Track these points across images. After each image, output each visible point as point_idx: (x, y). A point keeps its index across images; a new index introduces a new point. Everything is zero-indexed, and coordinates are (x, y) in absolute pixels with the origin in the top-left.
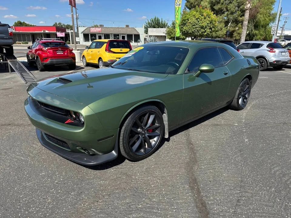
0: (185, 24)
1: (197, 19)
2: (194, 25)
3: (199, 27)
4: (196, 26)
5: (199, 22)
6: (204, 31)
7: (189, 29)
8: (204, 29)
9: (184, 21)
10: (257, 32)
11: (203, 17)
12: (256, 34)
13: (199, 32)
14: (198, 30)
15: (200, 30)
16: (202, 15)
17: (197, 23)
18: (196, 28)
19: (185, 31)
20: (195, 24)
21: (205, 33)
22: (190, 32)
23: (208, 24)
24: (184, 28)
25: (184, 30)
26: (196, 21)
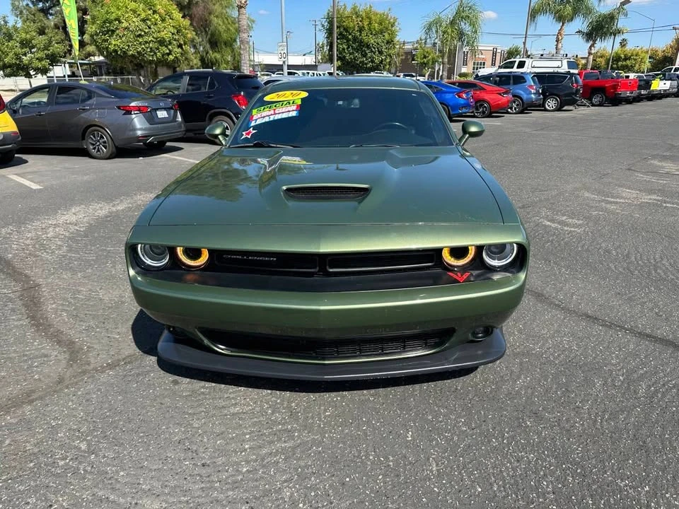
0: (113, 32)
1: (144, 20)
2: (140, 36)
3: (155, 40)
4: (146, 38)
5: (150, 28)
6: (168, 51)
7: (129, 46)
8: (166, 47)
9: (110, 23)
10: (218, 56)
11: (157, 16)
12: (216, 60)
13: (155, 53)
14: (151, 48)
15: (158, 49)
16: (155, 12)
17: (147, 31)
18: (146, 42)
19: (116, 51)
20: (143, 33)
21: (171, 57)
22: (131, 52)
23: (173, 34)
24: (114, 43)
25: (112, 48)
26: (143, 26)
